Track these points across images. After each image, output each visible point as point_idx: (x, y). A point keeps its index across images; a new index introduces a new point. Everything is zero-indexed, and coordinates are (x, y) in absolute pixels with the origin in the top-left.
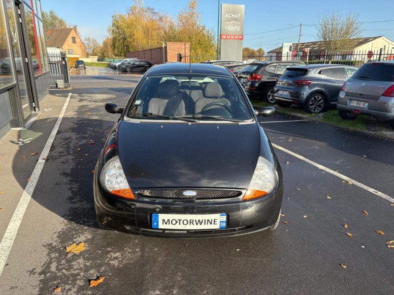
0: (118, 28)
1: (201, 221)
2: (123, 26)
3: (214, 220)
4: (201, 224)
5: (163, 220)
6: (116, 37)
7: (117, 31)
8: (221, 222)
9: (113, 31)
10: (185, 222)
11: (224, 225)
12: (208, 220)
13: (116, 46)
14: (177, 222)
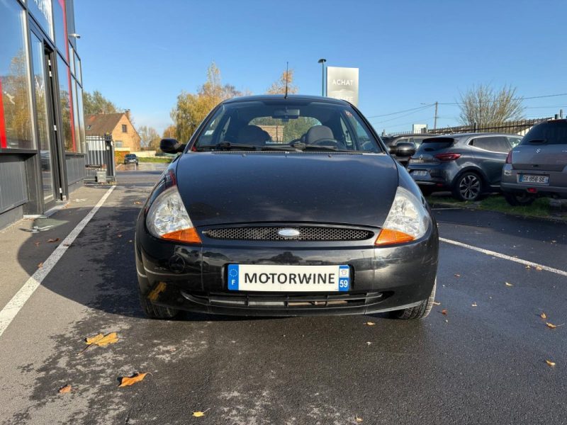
0: (185, 111)
1: (308, 276)
2: (192, 109)
3: (330, 275)
4: (307, 282)
5: (247, 275)
6: (182, 124)
7: (184, 115)
8: (340, 279)
9: (178, 116)
10: (282, 279)
11: (346, 284)
12: (320, 275)
13: (182, 134)
14: (268, 278)
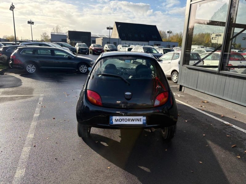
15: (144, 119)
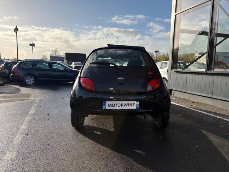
15: (137, 104)
